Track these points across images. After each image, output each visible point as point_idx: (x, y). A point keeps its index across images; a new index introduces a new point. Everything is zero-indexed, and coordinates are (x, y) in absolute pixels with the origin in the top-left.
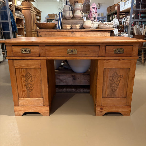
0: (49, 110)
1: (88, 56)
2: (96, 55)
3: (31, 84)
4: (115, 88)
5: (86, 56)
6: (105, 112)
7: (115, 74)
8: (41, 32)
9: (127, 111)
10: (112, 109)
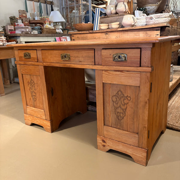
0: (50, 126)
1: (82, 63)
2: (92, 63)
3: (35, 93)
4: (122, 115)
5: (80, 63)
6: (109, 148)
7: (120, 93)
8: (74, 35)
9: (141, 156)
10: (118, 146)
